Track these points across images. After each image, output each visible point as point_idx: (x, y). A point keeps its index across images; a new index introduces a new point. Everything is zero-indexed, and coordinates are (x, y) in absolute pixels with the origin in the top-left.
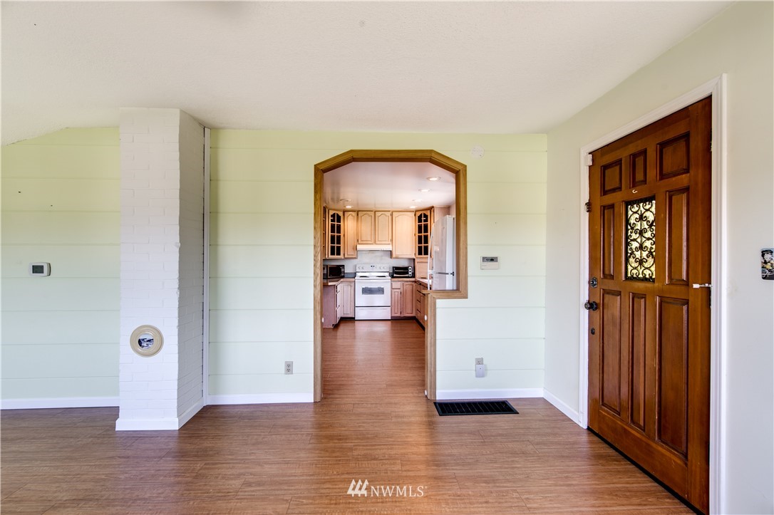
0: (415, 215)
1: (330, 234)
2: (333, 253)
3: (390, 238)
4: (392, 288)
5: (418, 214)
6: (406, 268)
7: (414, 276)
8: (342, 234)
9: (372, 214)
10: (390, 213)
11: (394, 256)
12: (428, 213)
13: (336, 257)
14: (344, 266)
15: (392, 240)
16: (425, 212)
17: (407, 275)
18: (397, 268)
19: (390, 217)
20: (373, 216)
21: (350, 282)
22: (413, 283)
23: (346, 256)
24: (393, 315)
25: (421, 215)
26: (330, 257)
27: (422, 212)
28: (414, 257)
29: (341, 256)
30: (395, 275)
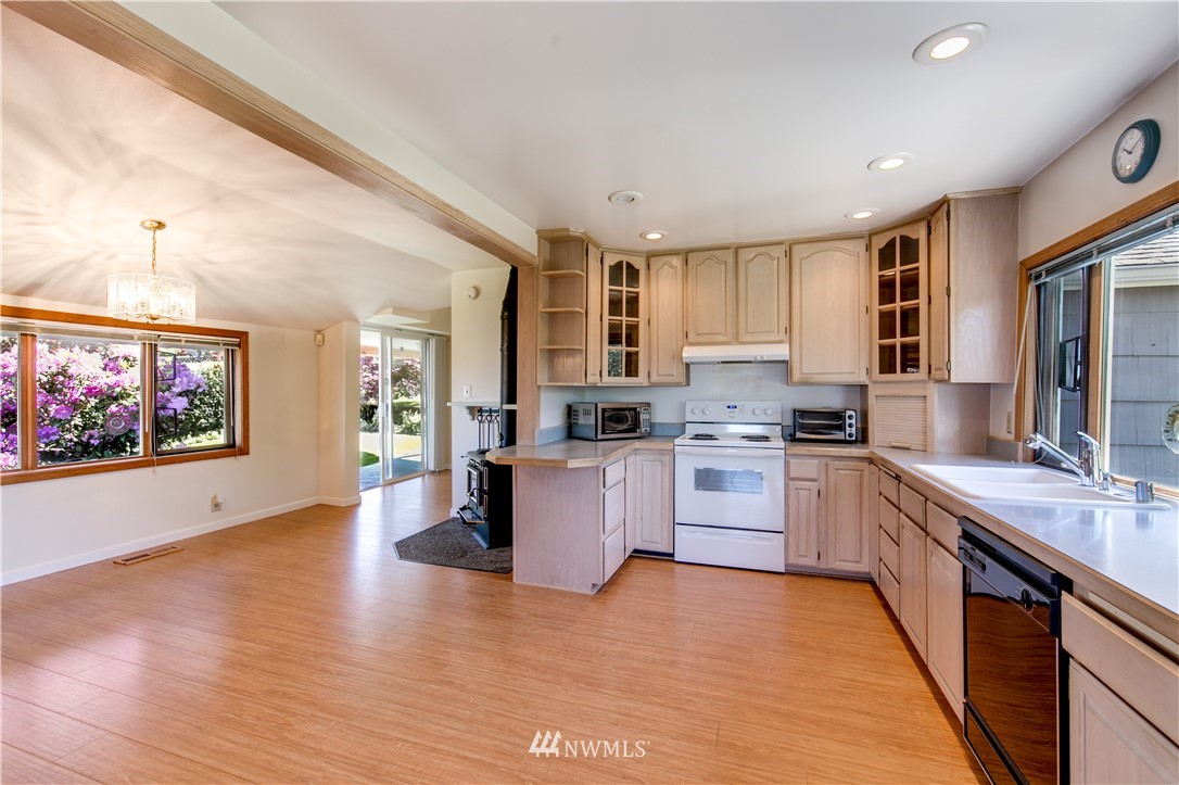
0: (868, 248)
1: (606, 317)
2: (613, 371)
3: (784, 323)
4: (788, 478)
5: (880, 242)
6: (838, 416)
7: (863, 438)
8: (642, 320)
9: (730, 254)
10: (783, 248)
11: (796, 376)
12: (920, 233)
13: (623, 380)
14: (649, 404)
15: (789, 330)
16: (906, 232)
17: (839, 435)
18: (803, 413)
19: (784, 262)
20: (731, 261)
21: (661, 452)
22: (864, 465)
23: (654, 378)
24: (792, 561)
25: (892, 243)
26: (608, 380)
27: (897, 234)
28: (863, 379)
29: (641, 379)
30: (799, 435)
